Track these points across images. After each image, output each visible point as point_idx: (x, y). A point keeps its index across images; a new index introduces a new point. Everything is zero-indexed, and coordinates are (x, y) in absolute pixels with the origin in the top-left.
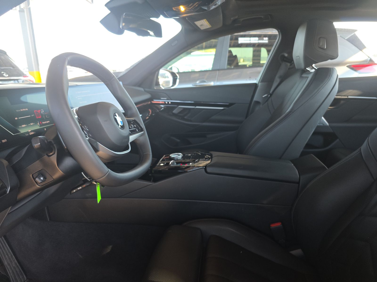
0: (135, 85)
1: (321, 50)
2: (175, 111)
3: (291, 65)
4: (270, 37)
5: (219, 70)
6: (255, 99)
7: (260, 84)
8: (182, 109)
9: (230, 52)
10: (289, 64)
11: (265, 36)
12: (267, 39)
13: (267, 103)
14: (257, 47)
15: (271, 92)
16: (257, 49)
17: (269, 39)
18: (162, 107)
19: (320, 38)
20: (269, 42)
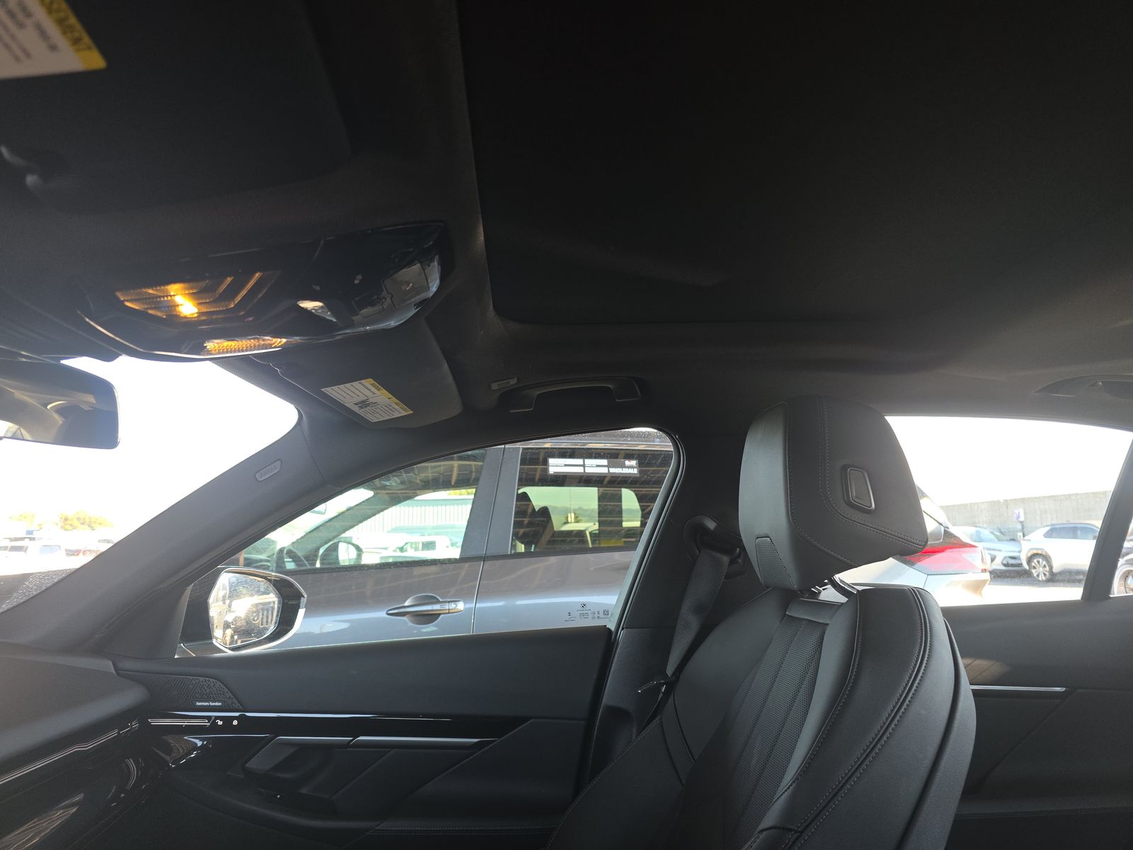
0: (72, 649)
1: (858, 516)
2: (258, 763)
3: (732, 562)
4: (643, 458)
5: (484, 559)
6: (608, 698)
7: (621, 634)
8: (292, 750)
9: (524, 497)
10: (725, 559)
11: (629, 455)
12: (634, 463)
13: (656, 721)
14: (608, 486)
15: (670, 671)
16: (611, 490)
17: (640, 465)
18: (195, 747)
19: (844, 468)
20: (640, 472)
